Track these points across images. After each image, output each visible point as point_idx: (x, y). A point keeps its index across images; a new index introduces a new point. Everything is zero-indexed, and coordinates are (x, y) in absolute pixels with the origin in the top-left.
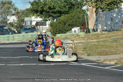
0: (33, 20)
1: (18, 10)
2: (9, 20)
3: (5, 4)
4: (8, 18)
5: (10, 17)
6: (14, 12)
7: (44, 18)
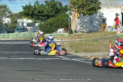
0: (24, 21)
1: (12, 13)
2: (4, 21)
3: (1, 7)
4: (3, 20)
5: (5, 19)
6: (8, 15)
7: (34, 20)
